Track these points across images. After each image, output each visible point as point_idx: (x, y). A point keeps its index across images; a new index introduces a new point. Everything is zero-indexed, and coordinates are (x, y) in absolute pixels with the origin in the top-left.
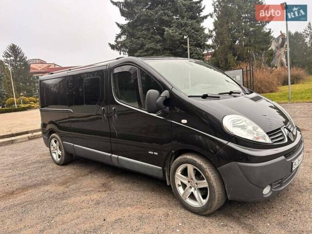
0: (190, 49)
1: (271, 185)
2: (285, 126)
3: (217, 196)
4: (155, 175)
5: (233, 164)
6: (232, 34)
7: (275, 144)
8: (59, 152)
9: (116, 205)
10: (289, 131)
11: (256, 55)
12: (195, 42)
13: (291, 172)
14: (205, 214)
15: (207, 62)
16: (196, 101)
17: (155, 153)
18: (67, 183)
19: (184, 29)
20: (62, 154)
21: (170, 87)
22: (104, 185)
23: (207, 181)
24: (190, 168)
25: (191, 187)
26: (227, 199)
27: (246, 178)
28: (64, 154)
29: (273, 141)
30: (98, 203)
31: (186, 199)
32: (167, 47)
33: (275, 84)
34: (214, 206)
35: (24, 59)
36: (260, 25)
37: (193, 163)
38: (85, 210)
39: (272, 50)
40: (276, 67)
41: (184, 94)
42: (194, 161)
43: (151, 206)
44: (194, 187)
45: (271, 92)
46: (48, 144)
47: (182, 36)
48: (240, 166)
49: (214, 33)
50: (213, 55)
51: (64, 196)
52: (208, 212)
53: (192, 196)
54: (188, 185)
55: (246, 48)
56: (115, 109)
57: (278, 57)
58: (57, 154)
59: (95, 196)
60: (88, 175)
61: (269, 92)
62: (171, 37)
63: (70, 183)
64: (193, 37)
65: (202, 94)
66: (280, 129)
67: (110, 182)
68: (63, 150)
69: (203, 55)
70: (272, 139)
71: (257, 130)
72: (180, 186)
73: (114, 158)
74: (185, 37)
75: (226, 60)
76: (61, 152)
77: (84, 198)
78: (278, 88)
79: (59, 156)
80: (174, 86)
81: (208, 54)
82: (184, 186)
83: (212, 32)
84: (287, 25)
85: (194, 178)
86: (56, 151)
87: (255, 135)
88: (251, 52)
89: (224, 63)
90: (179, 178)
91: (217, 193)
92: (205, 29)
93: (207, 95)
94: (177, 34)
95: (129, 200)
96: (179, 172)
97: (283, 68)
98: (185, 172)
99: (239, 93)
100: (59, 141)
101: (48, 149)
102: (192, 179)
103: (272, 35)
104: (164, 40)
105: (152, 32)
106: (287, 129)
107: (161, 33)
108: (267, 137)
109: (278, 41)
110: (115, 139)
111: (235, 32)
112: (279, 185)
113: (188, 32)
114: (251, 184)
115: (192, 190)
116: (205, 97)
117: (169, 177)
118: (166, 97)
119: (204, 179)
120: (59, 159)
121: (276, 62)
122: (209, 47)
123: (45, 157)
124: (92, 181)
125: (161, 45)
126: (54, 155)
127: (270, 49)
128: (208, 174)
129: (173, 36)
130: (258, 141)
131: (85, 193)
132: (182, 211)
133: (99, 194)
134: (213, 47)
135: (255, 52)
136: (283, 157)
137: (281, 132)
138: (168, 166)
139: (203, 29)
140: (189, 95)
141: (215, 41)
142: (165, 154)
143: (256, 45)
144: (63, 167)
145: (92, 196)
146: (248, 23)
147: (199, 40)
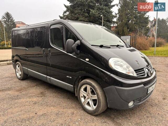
0: (103, 22)
1: (134, 101)
2: (146, 67)
3: (101, 105)
4: (69, 90)
5: (113, 87)
6: (127, 17)
7: (138, 77)
8: (20, 73)
9: (45, 105)
10: (149, 70)
11: (139, 29)
12: (106, 19)
13: (147, 94)
14: (94, 114)
15: (113, 31)
16: (95, 48)
17: (70, 77)
18: (21, 90)
19: (101, 11)
20: (21, 74)
21: (81, 39)
22: (42, 93)
23: (97, 95)
24: (89, 87)
25: (88, 98)
26: (108, 107)
27: (119, 96)
28: (22, 74)
29: (138, 75)
30: (35, 103)
31: (85, 105)
32: (91, 20)
33: (148, 46)
34: (100, 111)
35: (13, 21)
36: (143, 13)
37: (90, 84)
38: (27, 107)
39: (148, 27)
40: (150, 37)
41: (89, 43)
42: (91, 83)
43: (65, 107)
44: (90, 98)
45: (145, 50)
46: (15, 68)
47: (99, 15)
48: (116, 88)
49: (118, 15)
50: (116, 27)
51: (17, 97)
52: (96, 114)
53: (88, 104)
54: (87, 97)
55: (134, 25)
56: (50, 50)
57: (151, 32)
58: (19, 74)
59: (35, 99)
60: (34, 86)
61: (144, 50)
62: (93, 15)
63: (23, 91)
64: (106, 16)
65: (99, 45)
66: (143, 68)
67: (46, 92)
68: (22, 71)
69: (110, 27)
70: (137, 74)
71: (129, 68)
72: (83, 97)
73: (48, 78)
74: (101, 16)
75: (123, 31)
76: (21, 73)
77: (28, 100)
78: (149, 48)
79: (20, 75)
80: (84, 39)
81: (113, 27)
82: (85, 97)
83: (117, 14)
84: (157, 13)
85: (90, 93)
86: (19, 72)
87: (127, 71)
88: (137, 27)
89: (122, 32)
90: (82, 93)
91: (102, 103)
92: (113, 12)
93: (103, 45)
94: (97, 13)
95: (53, 103)
96: (82, 89)
97: (153, 38)
98: (85, 90)
99: (123, 47)
100: (20, 67)
101: (15, 70)
102: (89, 94)
103: (149, 19)
104: (90, 16)
105: (83, 11)
106: (148, 69)
107: (88, 12)
108: (134, 72)
109: (152, 23)
110: (49, 67)
111: (130, 16)
112: (139, 101)
113: (103, 13)
114: (121, 100)
115: (89, 100)
116: (101, 46)
117: (77, 91)
118: (78, 44)
119: (95, 95)
120: (20, 77)
121: (150, 34)
122: (114, 22)
123: (13, 75)
124: (36, 90)
125: (88, 19)
126: (17, 74)
127: (148, 26)
128: (98, 91)
129: (95, 15)
130: (129, 74)
131: (30, 97)
132: (82, 112)
133: (38, 98)
134: (116, 23)
135: (139, 27)
136: (142, 85)
137: (144, 70)
138: (77, 85)
139: (111, 12)
140: (92, 44)
141: (118, 19)
142: (76, 78)
143: (140, 24)
144: (22, 81)
145: (33, 99)
146: (137, 12)
147: (109, 18)
